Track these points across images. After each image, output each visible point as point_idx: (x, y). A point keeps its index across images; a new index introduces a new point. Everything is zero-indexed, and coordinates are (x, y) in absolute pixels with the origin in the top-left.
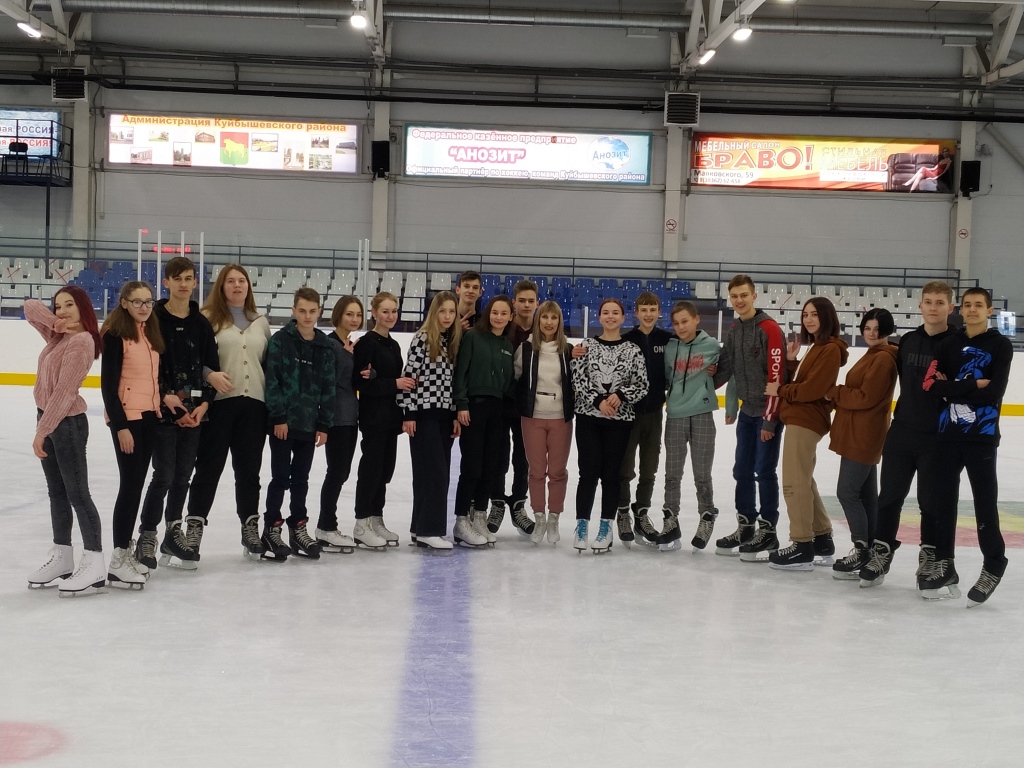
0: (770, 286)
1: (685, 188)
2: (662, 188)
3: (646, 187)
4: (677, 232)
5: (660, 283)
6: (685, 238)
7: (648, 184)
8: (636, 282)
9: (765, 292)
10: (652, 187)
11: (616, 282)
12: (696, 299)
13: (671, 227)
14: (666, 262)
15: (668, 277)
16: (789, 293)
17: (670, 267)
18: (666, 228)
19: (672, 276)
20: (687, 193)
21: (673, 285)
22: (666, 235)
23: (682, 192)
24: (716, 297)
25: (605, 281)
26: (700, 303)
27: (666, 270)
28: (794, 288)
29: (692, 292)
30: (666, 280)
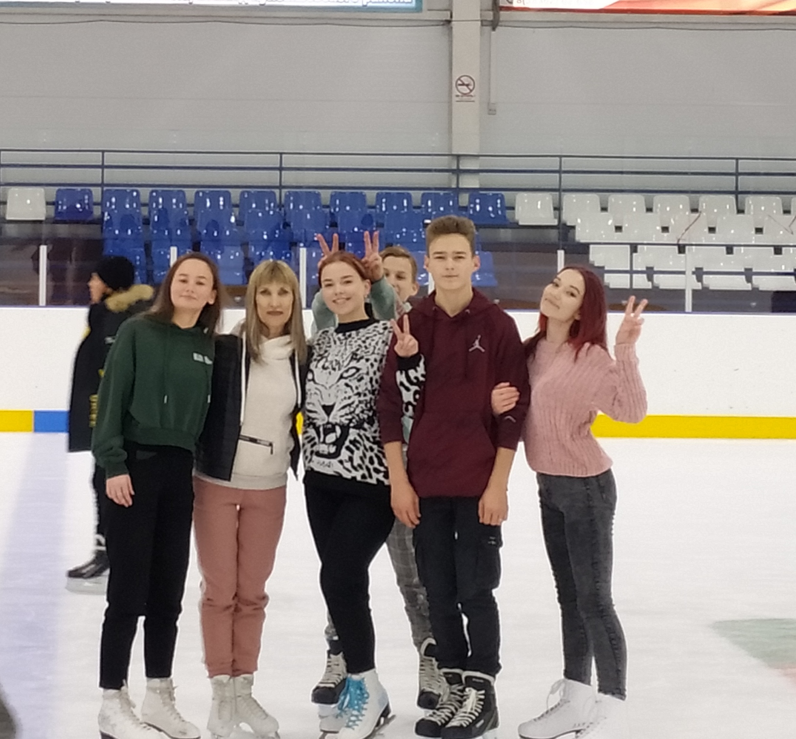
0: (658, 197)
1: (490, 16)
2: (446, 16)
3: (415, 16)
4: (476, 99)
5: (447, 198)
6: (492, 111)
7: (418, 9)
8: (402, 196)
9: (649, 210)
10: (426, 15)
11: (363, 197)
12: (516, 226)
13: (465, 90)
14: (458, 157)
15: (462, 185)
16: (694, 210)
17: (465, 165)
18: (455, 92)
19: (470, 182)
20: (494, 24)
21: (472, 201)
22: (455, 105)
23: (483, 23)
24: (555, 222)
25: (341, 196)
26: (524, 233)
27: (458, 172)
28: (704, 201)
29: (508, 213)
30: (458, 190)
